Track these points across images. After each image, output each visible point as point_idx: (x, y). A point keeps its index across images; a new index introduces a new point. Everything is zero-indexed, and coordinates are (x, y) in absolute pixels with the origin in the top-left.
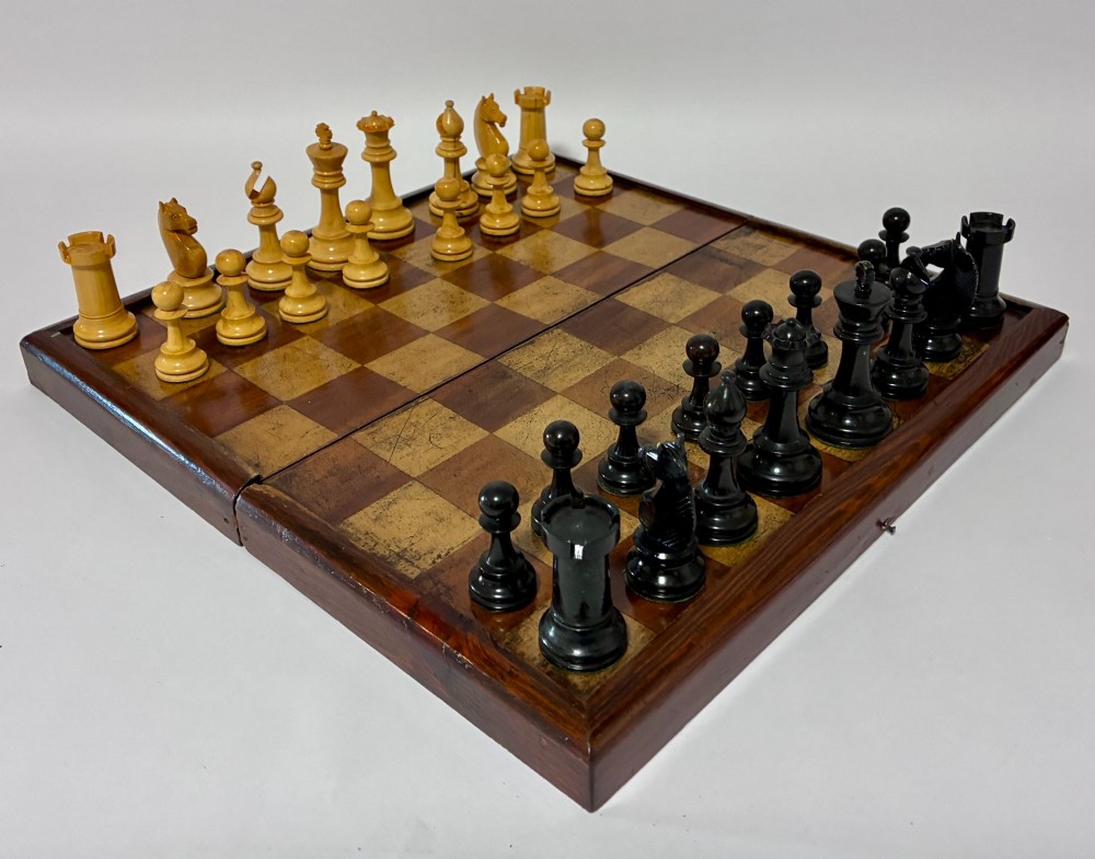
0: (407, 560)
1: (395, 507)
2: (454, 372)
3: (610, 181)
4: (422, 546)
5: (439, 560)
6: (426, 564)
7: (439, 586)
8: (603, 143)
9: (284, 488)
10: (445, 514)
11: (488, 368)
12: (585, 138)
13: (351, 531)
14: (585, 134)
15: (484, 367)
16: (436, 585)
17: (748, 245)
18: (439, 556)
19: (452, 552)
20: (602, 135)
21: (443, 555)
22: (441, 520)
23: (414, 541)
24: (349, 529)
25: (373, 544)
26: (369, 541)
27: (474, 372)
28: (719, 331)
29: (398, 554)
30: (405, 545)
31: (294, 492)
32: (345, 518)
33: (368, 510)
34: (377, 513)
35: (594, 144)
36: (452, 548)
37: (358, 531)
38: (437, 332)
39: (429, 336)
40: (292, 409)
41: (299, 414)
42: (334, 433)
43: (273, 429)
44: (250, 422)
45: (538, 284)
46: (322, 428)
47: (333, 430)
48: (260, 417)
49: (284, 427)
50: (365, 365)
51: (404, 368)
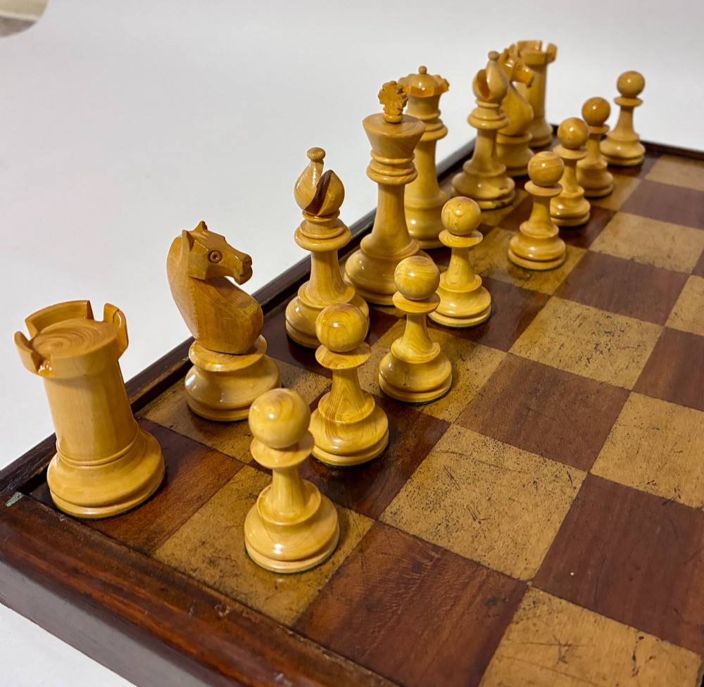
3: (642, 149)
8: (640, 102)
12: (618, 95)
14: (620, 90)
20: (639, 91)
35: (628, 103)
38: (638, 389)
39: (634, 397)
40: (556, 600)
41: (577, 609)
42: (683, 651)
43: (562, 659)
44: (506, 647)
45: (692, 289)
46: (650, 639)
47: (676, 641)
48: (514, 632)
49: (581, 650)
50: (593, 471)
51: (660, 469)
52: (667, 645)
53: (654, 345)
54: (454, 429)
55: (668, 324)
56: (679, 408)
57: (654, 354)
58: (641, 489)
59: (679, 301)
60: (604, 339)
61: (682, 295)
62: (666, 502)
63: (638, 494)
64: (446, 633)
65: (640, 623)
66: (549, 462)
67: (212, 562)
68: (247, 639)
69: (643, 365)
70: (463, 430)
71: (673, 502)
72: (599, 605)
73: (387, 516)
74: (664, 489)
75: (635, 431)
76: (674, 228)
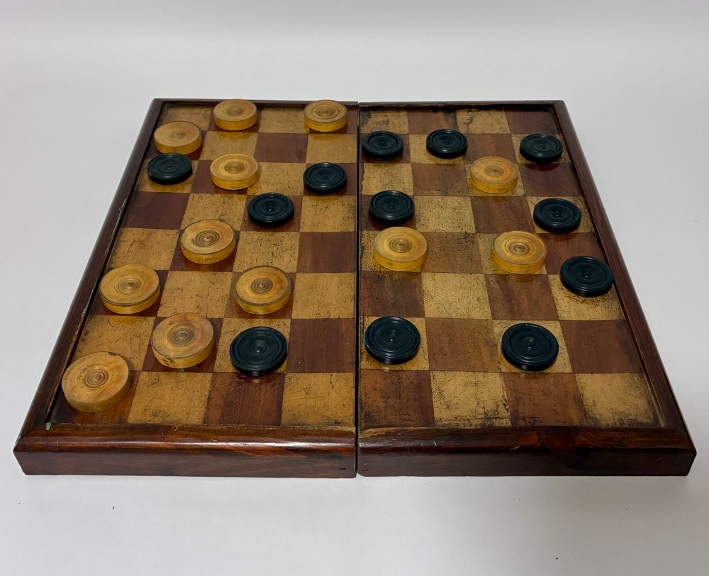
0: (496, 418)
1: (445, 394)
2: (353, 293)
4: (490, 406)
5: (507, 407)
6: (504, 413)
7: (527, 419)
9: (376, 424)
10: (473, 380)
11: (365, 278)
13: (447, 422)
15: (361, 280)
16: (525, 420)
17: (378, 123)
18: (504, 404)
19: (506, 398)
21: (504, 402)
22: (476, 384)
23: (482, 405)
24: (444, 422)
25: (467, 422)
26: (463, 422)
27: (362, 287)
28: (439, 188)
29: (485, 418)
30: (482, 411)
31: (385, 423)
32: (433, 418)
33: (435, 405)
34: (443, 403)
36: (503, 396)
37: (450, 420)
38: (299, 271)
39: (298, 275)
40: (297, 374)
41: (306, 374)
42: (347, 374)
43: (307, 394)
44: (286, 399)
45: (306, 205)
46: (334, 374)
47: (344, 371)
48: (287, 392)
49: (312, 388)
50: (293, 318)
51: (319, 306)
52: (341, 374)
53: (298, 244)
54: (226, 321)
55: (301, 231)
56: (319, 274)
57: (300, 250)
58: (314, 318)
59: (302, 214)
60: (275, 248)
61: (303, 210)
62: (326, 320)
63: (314, 320)
64: (262, 403)
65: (329, 371)
66: (273, 320)
67: (155, 415)
68: (191, 433)
69: (297, 258)
70: (230, 319)
71: (328, 319)
72: (313, 370)
73: (216, 369)
74: (323, 315)
75: (304, 292)
76: (286, 166)
